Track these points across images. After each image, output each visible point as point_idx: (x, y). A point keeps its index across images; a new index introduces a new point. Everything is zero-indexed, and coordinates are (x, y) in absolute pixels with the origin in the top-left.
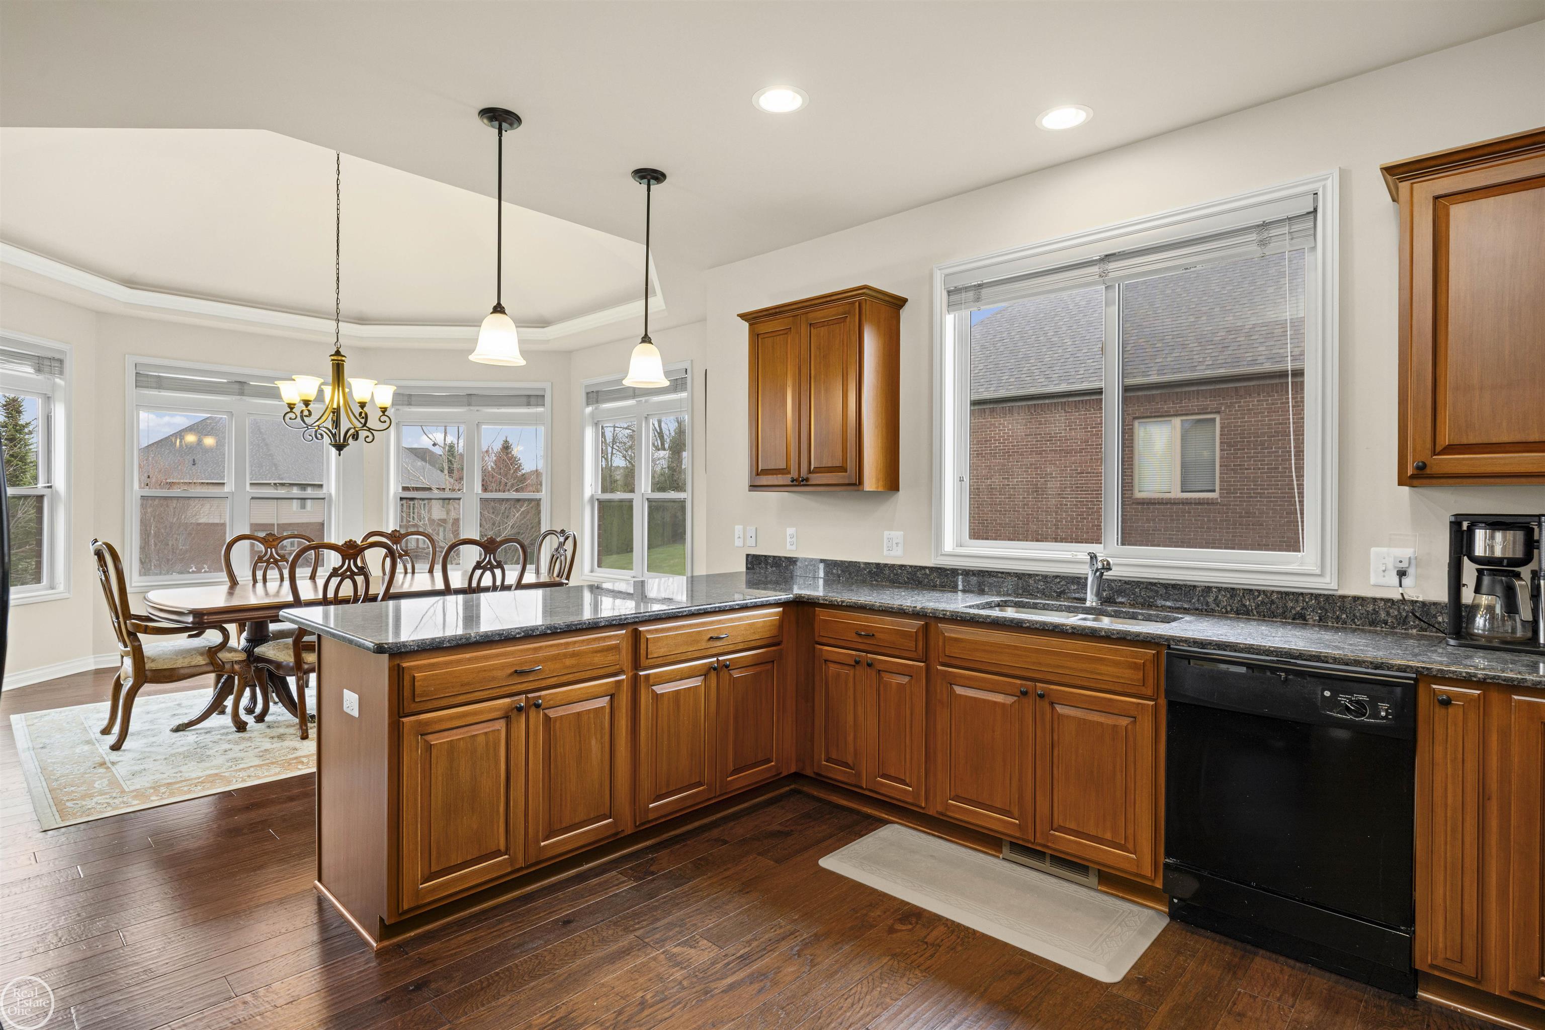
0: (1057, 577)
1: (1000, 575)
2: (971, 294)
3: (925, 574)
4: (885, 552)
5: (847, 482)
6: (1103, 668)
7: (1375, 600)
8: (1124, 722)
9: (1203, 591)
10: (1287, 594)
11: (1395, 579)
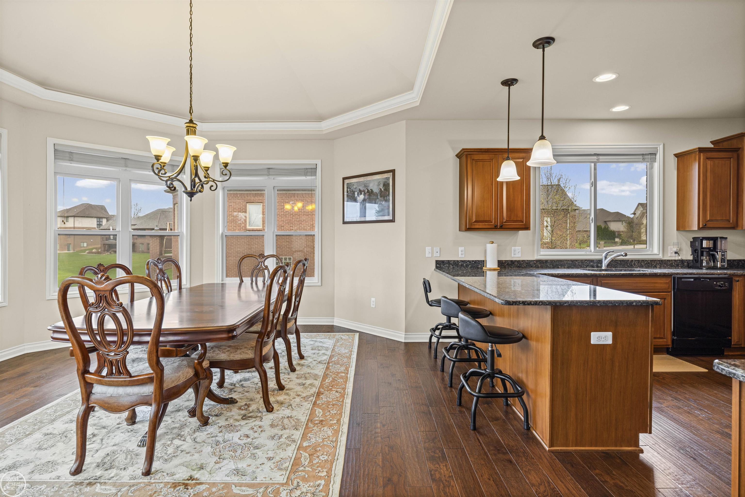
0: (586, 260)
1: (565, 261)
3: (534, 263)
4: (513, 256)
5: (524, 227)
6: (657, 285)
7: (672, 260)
10: (652, 260)
11: (674, 254)
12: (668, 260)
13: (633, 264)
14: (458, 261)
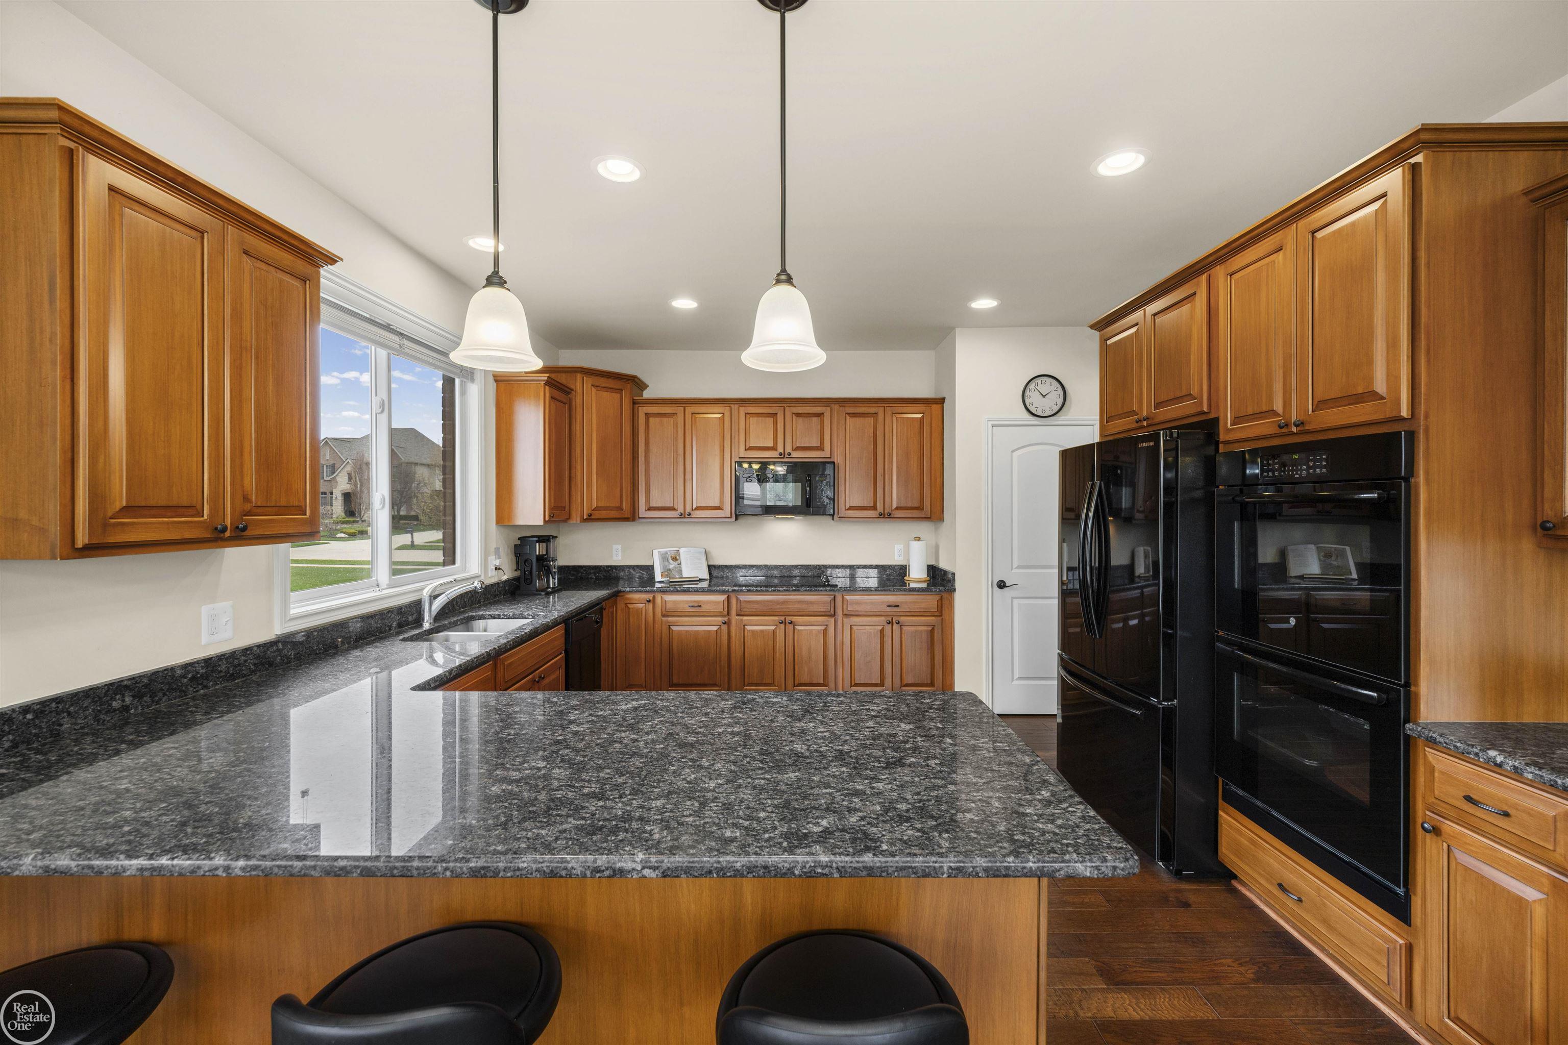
4: (205, 640)
11: (494, 573)
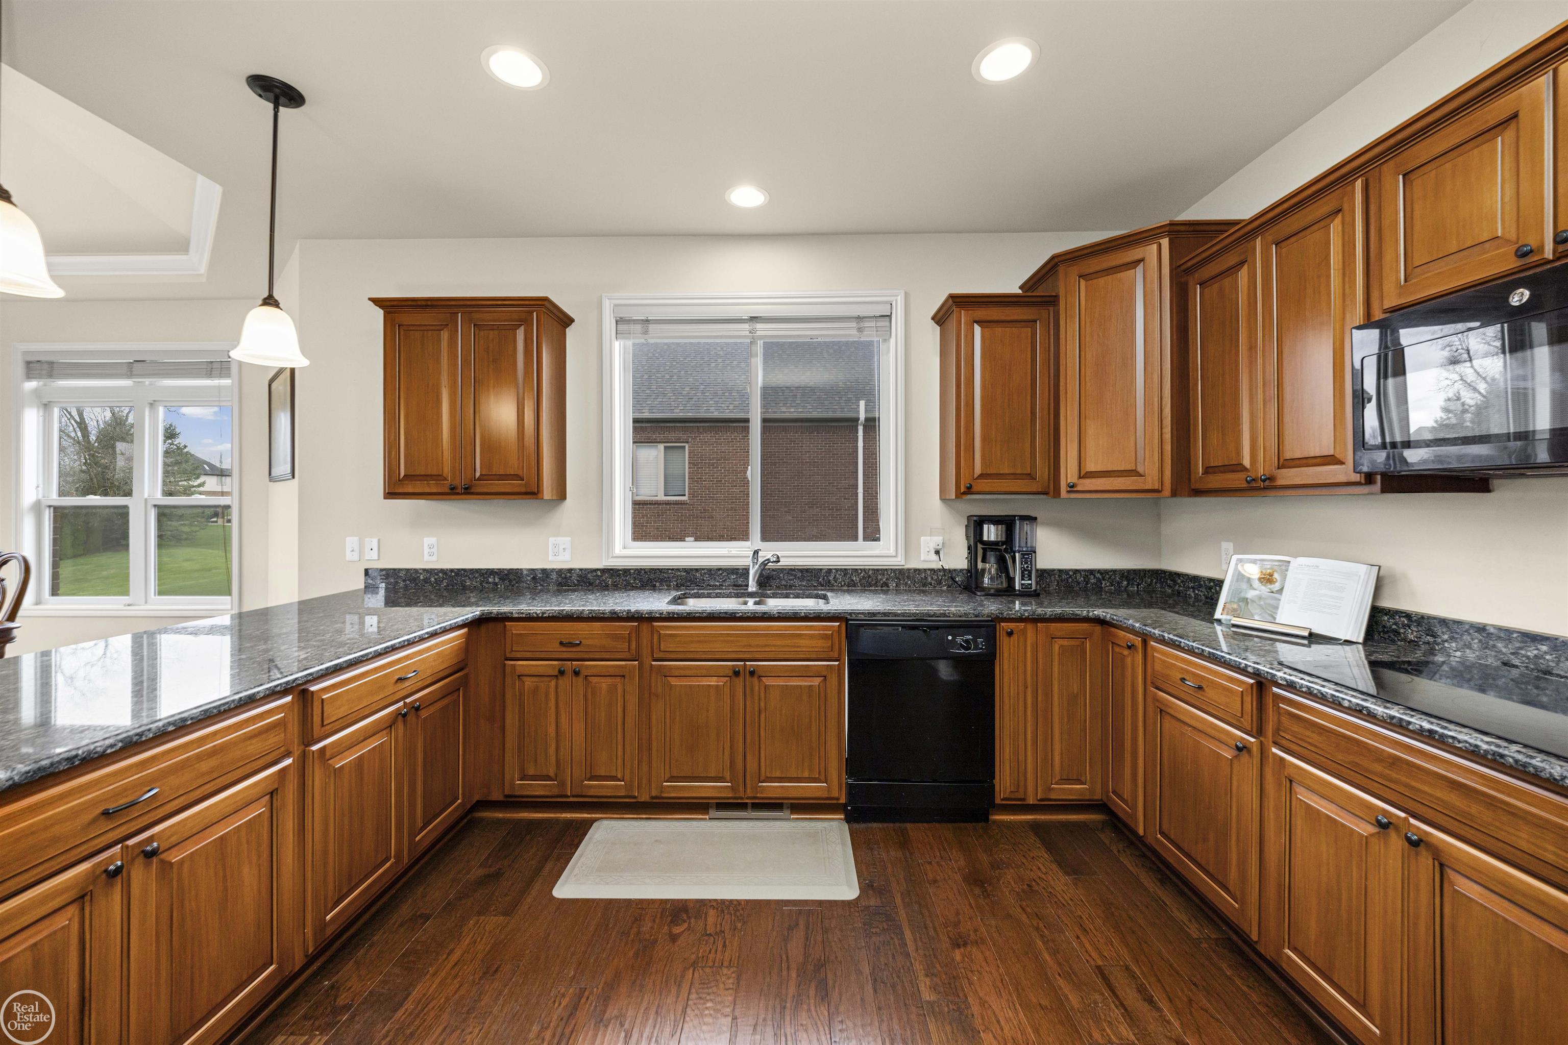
0: (719, 569)
1: (670, 571)
2: (638, 327)
3: (597, 575)
4: (551, 558)
5: (523, 490)
6: (802, 642)
7: (925, 570)
8: (816, 682)
9: (826, 572)
10: (877, 570)
11: (933, 556)
12: (916, 570)
13: (831, 578)
14: (416, 571)
